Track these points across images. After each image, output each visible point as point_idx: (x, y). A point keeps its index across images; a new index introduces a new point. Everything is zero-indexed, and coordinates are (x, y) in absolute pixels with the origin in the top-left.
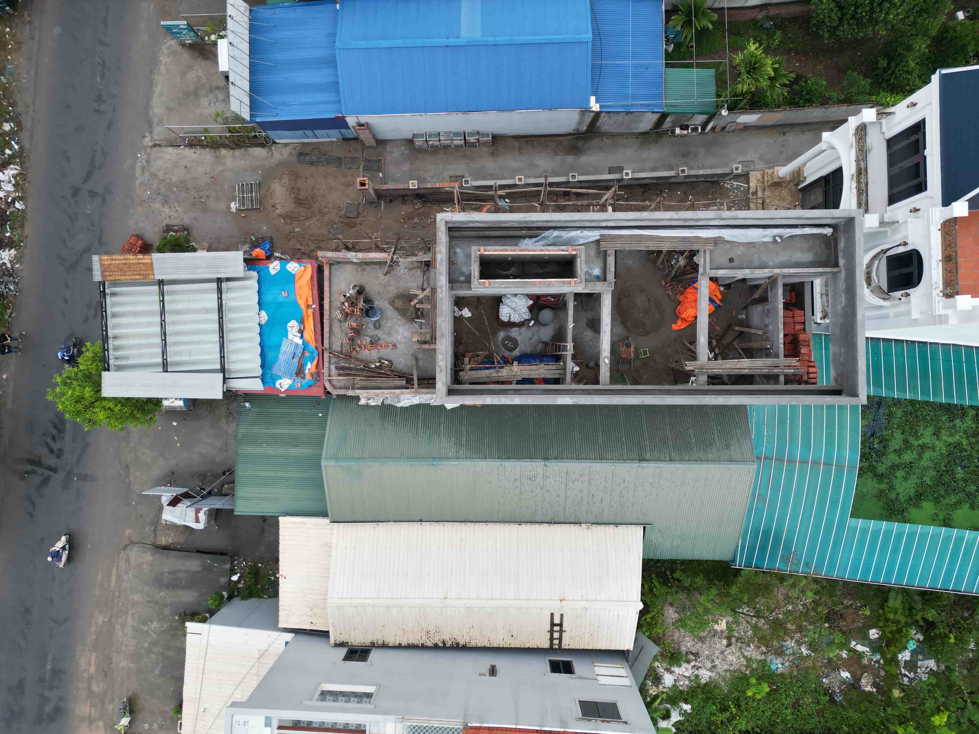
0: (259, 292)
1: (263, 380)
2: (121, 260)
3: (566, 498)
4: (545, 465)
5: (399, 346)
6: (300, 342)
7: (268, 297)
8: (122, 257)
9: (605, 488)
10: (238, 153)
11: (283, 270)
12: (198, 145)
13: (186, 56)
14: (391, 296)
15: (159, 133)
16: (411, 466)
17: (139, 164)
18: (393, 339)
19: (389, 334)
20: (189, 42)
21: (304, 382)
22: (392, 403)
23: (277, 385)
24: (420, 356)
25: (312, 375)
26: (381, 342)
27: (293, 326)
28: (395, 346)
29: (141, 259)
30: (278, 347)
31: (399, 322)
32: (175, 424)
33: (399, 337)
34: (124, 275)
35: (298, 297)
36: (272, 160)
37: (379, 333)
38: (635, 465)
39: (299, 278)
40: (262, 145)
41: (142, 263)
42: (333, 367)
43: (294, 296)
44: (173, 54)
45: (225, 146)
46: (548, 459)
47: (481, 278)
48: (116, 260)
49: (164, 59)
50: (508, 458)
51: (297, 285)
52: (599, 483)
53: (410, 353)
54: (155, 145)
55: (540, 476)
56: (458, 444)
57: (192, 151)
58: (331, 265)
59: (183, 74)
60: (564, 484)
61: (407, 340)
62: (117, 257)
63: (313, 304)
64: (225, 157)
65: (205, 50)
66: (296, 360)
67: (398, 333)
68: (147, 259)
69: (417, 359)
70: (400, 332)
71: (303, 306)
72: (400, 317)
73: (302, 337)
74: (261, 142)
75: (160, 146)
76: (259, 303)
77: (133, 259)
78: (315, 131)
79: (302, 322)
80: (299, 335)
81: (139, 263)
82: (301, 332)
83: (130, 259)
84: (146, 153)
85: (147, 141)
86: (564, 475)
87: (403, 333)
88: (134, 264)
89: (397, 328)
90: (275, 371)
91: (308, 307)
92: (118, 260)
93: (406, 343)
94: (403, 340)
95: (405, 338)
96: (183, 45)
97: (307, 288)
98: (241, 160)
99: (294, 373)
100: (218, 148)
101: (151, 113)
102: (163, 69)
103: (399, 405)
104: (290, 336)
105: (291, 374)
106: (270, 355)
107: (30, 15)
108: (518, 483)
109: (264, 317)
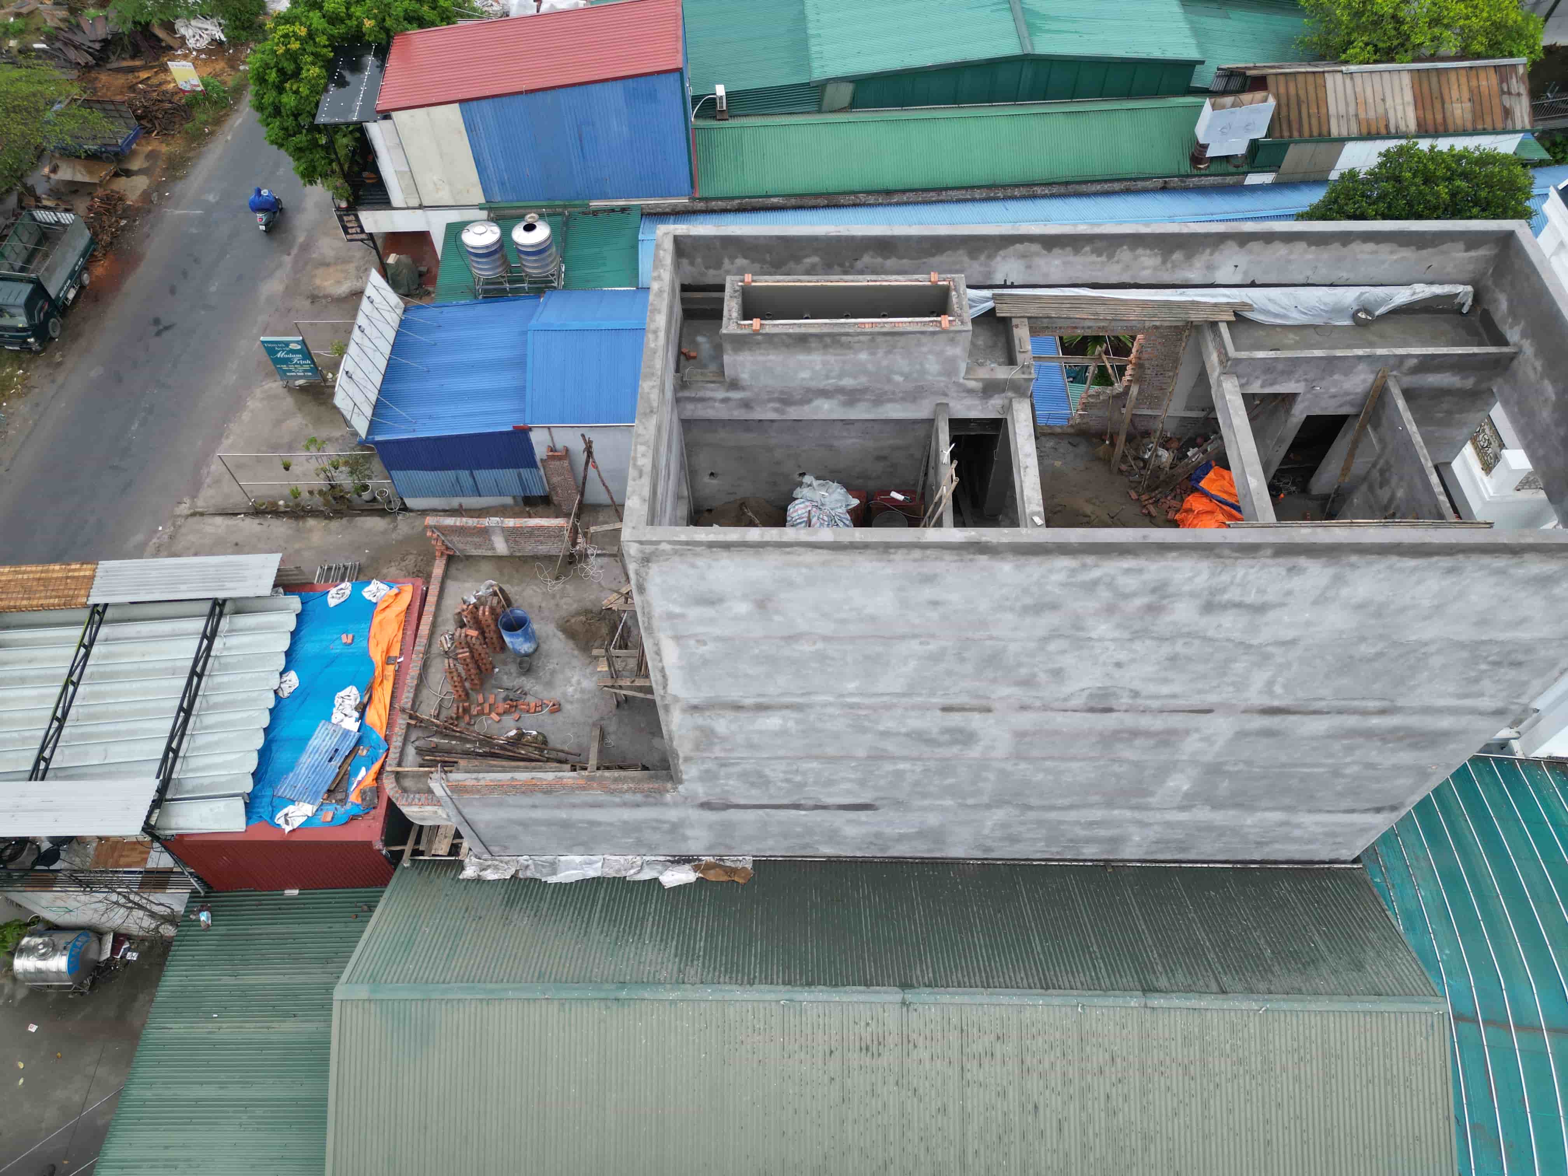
0: (293, 634)
1: (249, 808)
2: (36, 572)
3: (965, 1117)
4: (904, 1003)
5: (567, 707)
6: (352, 725)
7: (310, 647)
8: (40, 568)
9: (1067, 1082)
10: (335, 525)
11: (356, 595)
12: (269, 513)
13: (289, 402)
14: (564, 613)
15: (207, 498)
16: (562, 1002)
17: (155, 540)
18: (555, 694)
19: (549, 684)
20: (301, 382)
21: (341, 810)
22: (538, 876)
23: (279, 819)
24: (612, 727)
25: (363, 793)
26: (531, 700)
27: (349, 696)
28: (557, 708)
29: (75, 570)
30: (302, 741)
31: (575, 662)
32: (33, 1028)
33: (570, 690)
34: (29, 599)
35: (372, 643)
36: (394, 536)
37: (527, 683)
38: (1133, 1003)
39: (384, 609)
40: (382, 513)
41: (73, 577)
42: (411, 751)
43: (364, 643)
44: (270, 397)
45: (314, 513)
46: (911, 986)
47: (745, 319)
48: (24, 572)
49: (253, 404)
50: (809, 984)
51: (377, 620)
52: (1047, 1065)
53: (590, 721)
54: (194, 514)
55: (891, 1041)
56: (686, 955)
57: (257, 521)
58: (451, 560)
59: (278, 423)
60: (957, 1068)
61: (586, 697)
62: (29, 569)
63: (401, 654)
64: (310, 530)
65: (323, 394)
66: (337, 762)
67: (568, 681)
68: (85, 570)
69: (603, 736)
70: (574, 680)
71: (377, 657)
72: (576, 652)
73: (362, 717)
74: (381, 507)
75: (202, 514)
76: (288, 654)
77: (58, 571)
78: (476, 473)
79: (368, 691)
80: (356, 715)
81: (67, 578)
82: (362, 709)
83: (53, 571)
84: (174, 525)
85: (184, 509)
86: (954, 1036)
87: (579, 683)
88: (57, 578)
89: (568, 673)
90: (283, 790)
91: (388, 660)
92: (31, 572)
93: (583, 701)
94: (578, 696)
95: (583, 691)
96: (290, 389)
97: (395, 626)
98: (338, 534)
99: (326, 788)
100: (303, 517)
101: (204, 471)
102: (246, 416)
103: (552, 880)
104: (336, 717)
105: (317, 793)
106: (281, 757)
107: (63, 356)
108: (834, 1066)
109: (293, 679)
